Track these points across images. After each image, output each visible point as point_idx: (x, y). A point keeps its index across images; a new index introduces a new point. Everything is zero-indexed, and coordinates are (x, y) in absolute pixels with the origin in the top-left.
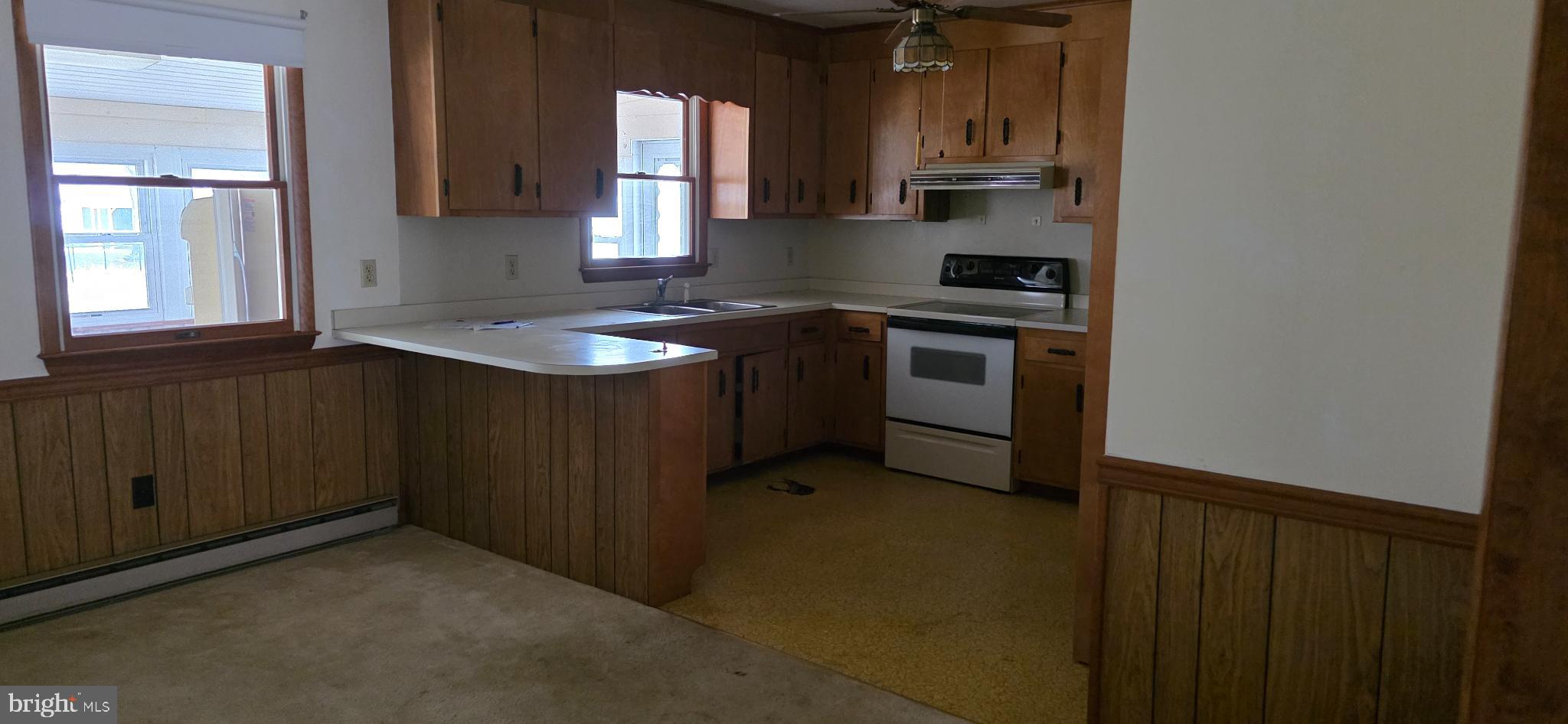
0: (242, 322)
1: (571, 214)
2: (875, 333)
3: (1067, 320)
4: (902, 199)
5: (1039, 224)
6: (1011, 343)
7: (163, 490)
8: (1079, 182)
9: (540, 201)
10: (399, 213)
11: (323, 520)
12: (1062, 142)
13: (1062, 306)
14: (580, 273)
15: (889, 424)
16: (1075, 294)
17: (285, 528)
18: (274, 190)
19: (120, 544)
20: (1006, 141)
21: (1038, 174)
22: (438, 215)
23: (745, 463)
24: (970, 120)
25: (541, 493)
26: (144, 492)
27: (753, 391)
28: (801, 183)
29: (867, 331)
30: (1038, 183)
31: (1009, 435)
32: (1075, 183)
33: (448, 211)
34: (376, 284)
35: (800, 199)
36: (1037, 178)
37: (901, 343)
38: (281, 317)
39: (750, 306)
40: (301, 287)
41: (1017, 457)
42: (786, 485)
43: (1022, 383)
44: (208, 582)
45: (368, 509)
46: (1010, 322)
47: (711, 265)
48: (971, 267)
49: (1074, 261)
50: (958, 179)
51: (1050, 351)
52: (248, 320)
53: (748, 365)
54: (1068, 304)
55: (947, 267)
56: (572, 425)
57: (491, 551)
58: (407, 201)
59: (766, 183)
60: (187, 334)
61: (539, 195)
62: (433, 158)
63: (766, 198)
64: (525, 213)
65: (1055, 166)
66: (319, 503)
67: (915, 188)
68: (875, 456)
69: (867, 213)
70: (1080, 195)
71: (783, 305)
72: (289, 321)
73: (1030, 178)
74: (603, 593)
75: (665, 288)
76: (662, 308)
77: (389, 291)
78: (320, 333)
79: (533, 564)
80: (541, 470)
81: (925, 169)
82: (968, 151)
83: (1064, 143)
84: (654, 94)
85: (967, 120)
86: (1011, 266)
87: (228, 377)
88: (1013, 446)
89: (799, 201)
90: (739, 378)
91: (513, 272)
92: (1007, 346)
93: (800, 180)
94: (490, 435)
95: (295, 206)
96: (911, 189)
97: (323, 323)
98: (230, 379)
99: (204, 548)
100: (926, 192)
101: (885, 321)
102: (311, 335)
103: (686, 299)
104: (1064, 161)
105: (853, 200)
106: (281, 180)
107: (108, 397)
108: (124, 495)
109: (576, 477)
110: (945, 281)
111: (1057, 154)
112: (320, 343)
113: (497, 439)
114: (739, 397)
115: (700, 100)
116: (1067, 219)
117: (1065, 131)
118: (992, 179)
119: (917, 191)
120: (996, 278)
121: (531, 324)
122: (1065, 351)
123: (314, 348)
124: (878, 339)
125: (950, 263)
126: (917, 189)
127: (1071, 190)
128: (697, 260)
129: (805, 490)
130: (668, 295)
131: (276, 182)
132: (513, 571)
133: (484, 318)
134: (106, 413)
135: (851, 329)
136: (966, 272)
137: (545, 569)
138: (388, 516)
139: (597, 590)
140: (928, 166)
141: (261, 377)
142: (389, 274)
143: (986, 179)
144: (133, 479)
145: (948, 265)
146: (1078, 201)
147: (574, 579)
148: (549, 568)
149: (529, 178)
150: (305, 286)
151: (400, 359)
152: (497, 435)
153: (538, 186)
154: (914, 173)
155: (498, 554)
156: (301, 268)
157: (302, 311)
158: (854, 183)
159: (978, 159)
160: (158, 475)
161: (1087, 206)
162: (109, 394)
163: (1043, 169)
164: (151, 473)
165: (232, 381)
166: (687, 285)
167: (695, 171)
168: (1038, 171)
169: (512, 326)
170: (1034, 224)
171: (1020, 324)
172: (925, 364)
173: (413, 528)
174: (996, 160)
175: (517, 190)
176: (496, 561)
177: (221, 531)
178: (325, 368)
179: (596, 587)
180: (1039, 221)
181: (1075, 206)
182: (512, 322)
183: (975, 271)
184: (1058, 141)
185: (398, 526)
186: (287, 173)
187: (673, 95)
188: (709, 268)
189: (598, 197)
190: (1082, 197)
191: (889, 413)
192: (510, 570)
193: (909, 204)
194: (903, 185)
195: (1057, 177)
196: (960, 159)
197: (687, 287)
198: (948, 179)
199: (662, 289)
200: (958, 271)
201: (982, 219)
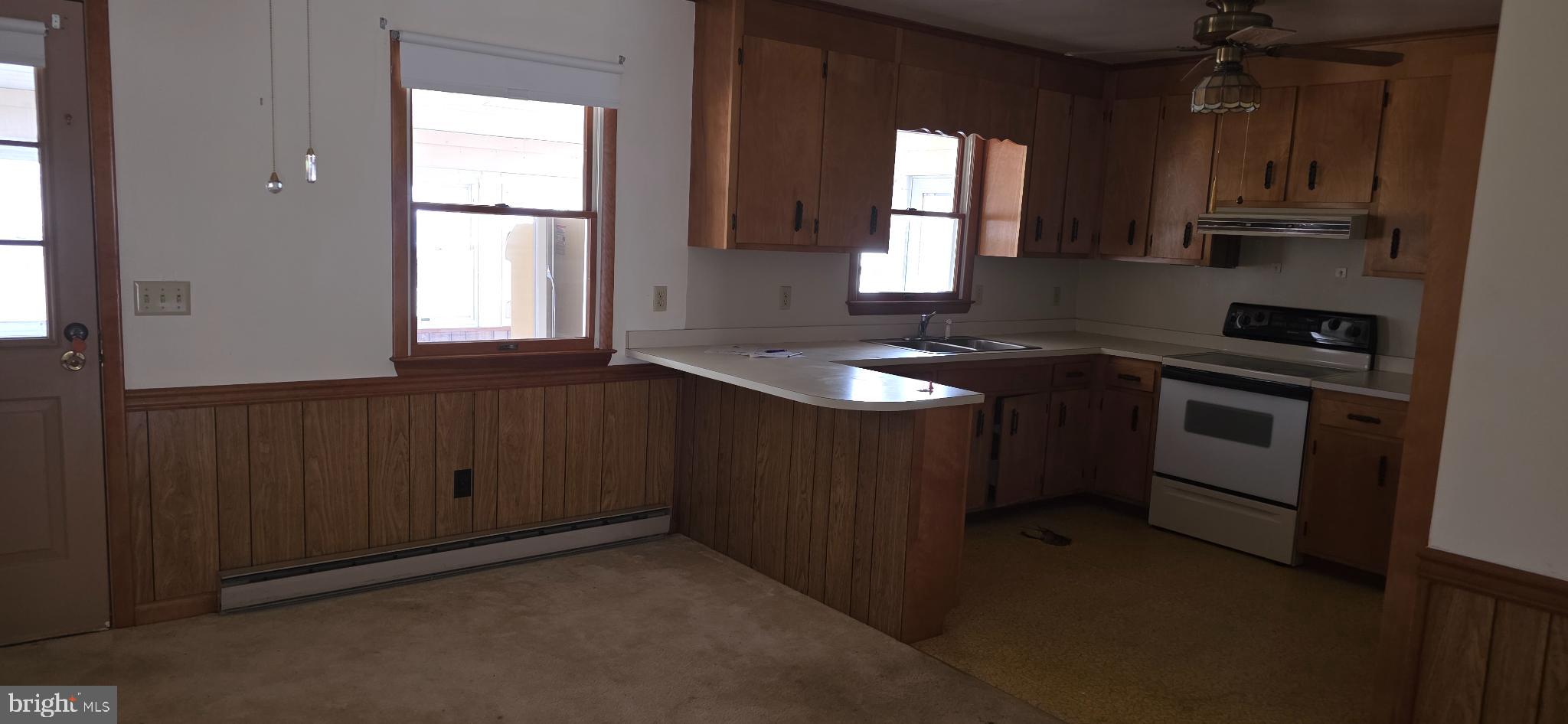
0: (550, 338)
1: (844, 249)
2: (1147, 382)
3: (1370, 384)
4: (1187, 242)
5: (1344, 276)
6: (1304, 405)
7: (479, 483)
8: (1396, 234)
9: (817, 236)
10: (690, 244)
11: (605, 522)
12: (1378, 189)
13: (1366, 367)
14: (847, 306)
15: (1155, 478)
16: (1384, 355)
17: (574, 527)
18: (586, 220)
19: (441, 528)
20: (1311, 185)
21: (1348, 223)
22: (725, 247)
23: (999, 506)
24: (1271, 162)
25: (802, 517)
26: (463, 483)
27: (1012, 433)
28: (1075, 223)
29: (1138, 379)
30: (1347, 233)
31: (1294, 503)
32: (1392, 234)
33: (735, 244)
34: (665, 309)
35: (1074, 238)
36: (1347, 228)
37: (1175, 396)
38: (584, 335)
39: (1015, 347)
40: (603, 309)
41: (1303, 529)
42: (1041, 533)
43: (1315, 448)
44: (509, 569)
45: (645, 516)
46: (1305, 382)
47: (974, 302)
48: (1260, 318)
49: (1384, 319)
50: (1253, 225)
51: (1351, 417)
52: (553, 336)
53: (1008, 406)
54: (1372, 365)
55: (1233, 317)
56: (836, 456)
57: (751, 567)
58: (698, 234)
59: (1039, 221)
60: (506, 346)
61: (816, 230)
62: (724, 193)
63: (1038, 236)
64: (803, 248)
65: (1369, 215)
66: (603, 506)
67: (1201, 232)
68: (1139, 511)
69: (1145, 255)
70: (1397, 248)
71: (1048, 348)
72: (590, 339)
73: (1338, 227)
74: (856, 623)
75: (927, 324)
76: (925, 344)
77: (675, 317)
78: (616, 351)
79: (789, 586)
80: (804, 496)
81: (1214, 213)
82: (1266, 194)
83: (1382, 190)
84: (933, 132)
85: (1267, 162)
86: (1308, 320)
87: (537, 386)
88: (1299, 516)
89: (1073, 241)
90: (998, 419)
91: (786, 301)
92: (1300, 408)
93: (1075, 219)
94: (759, 456)
95: (602, 235)
96: (1197, 233)
97: (619, 343)
98: (539, 388)
99: (507, 538)
100: (1214, 236)
101: (1159, 370)
102: (608, 352)
103: (948, 335)
104: (1379, 210)
105: (1131, 240)
106: (593, 210)
107: (441, 397)
108: (448, 485)
109: (836, 507)
110: (1229, 331)
111: (1371, 201)
112: (616, 360)
113: (765, 461)
114: (996, 439)
115: (977, 137)
116: (1379, 272)
117: (1384, 177)
118: (1293, 226)
119: (1204, 235)
120: (1289, 332)
121: (800, 354)
122: (1366, 415)
123: (610, 364)
124: (1151, 390)
125: (1236, 312)
126: (1204, 233)
127: (1388, 241)
128: (961, 297)
129: (1063, 541)
130: (930, 331)
131: (588, 213)
132: (772, 589)
133: (757, 345)
134: (439, 413)
135: (1120, 376)
136: (1253, 323)
137: (802, 592)
138: (662, 523)
139: (848, 619)
140: (1218, 209)
141: (564, 387)
142: (677, 301)
143: (1287, 226)
144: (455, 471)
145: (1234, 314)
146: (1394, 254)
147: (829, 605)
148: (806, 592)
149: (808, 214)
150: (605, 308)
151: (681, 379)
152: (765, 458)
153: (817, 222)
154: (1202, 216)
155: (759, 571)
156: (603, 292)
157: (602, 330)
158: (1133, 223)
159: (1275, 204)
160: (476, 469)
161: (1405, 260)
162: (442, 395)
163: (1355, 218)
164: (470, 467)
165: (540, 391)
166: (949, 322)
167: (966, 208)
168: (1349, 219)
169: (783, 355)
170: (1338, 275)
171: (1317, 384)
172: (1201, 419)
173: (682, 537)
174: (1297, 205)
175: (797, 225)
176: (756, 579)
177: (523, 524)
178: (618, 383)
179: (850, 616)
180: (1344, 273)
181: (1390, 259)
182: (783, 351)
183: (1265, 323)
184: (1375, 187)
185: (669, 534)
186: (597, 204)
187: (951, 132)
188: (972, 305)
189: (871, 234)
190: (1400, 250)
191: (1156, 469)
192: (770, 589)
193: (1193, 251)
194: (1189, 228)
195: (1370, 226)
196: (1257, 203)
197: (949, 324)
198: (1241, 224)
199: (924, 325)
200: (1244, 322)
201: (1276, 268)
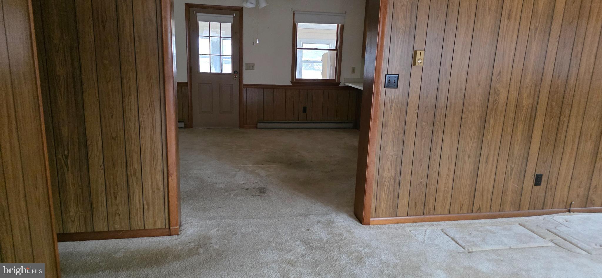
0: (330, 79)
7: (308, 110)
18: (336, 51)
19: (300, 118)
26: (305, 110)
40: (338, 72)
45: (347, 123)
52: (331, 79)
60: (315, 80)
72: (335, 79)
77: (357, 75)
78: (341, 83)
95: (339, 55)
97: (342, 81)
99: (314, 123)
102: (339, 83)
106: (338, 49)
108: (301, 110)
112: (341, 85)
123: (340, 86)
134: (300, 94)
138: (351, 125)
141: (328, 91)
142: (358, 71)
144: (303, 107)
156: (339, 68)
157: (338, 77)
160: (308, 107)
162: (301, 90)
164: (306, 106)
165: (322, 91)
178: (341, 90)
186: (339, 47)
